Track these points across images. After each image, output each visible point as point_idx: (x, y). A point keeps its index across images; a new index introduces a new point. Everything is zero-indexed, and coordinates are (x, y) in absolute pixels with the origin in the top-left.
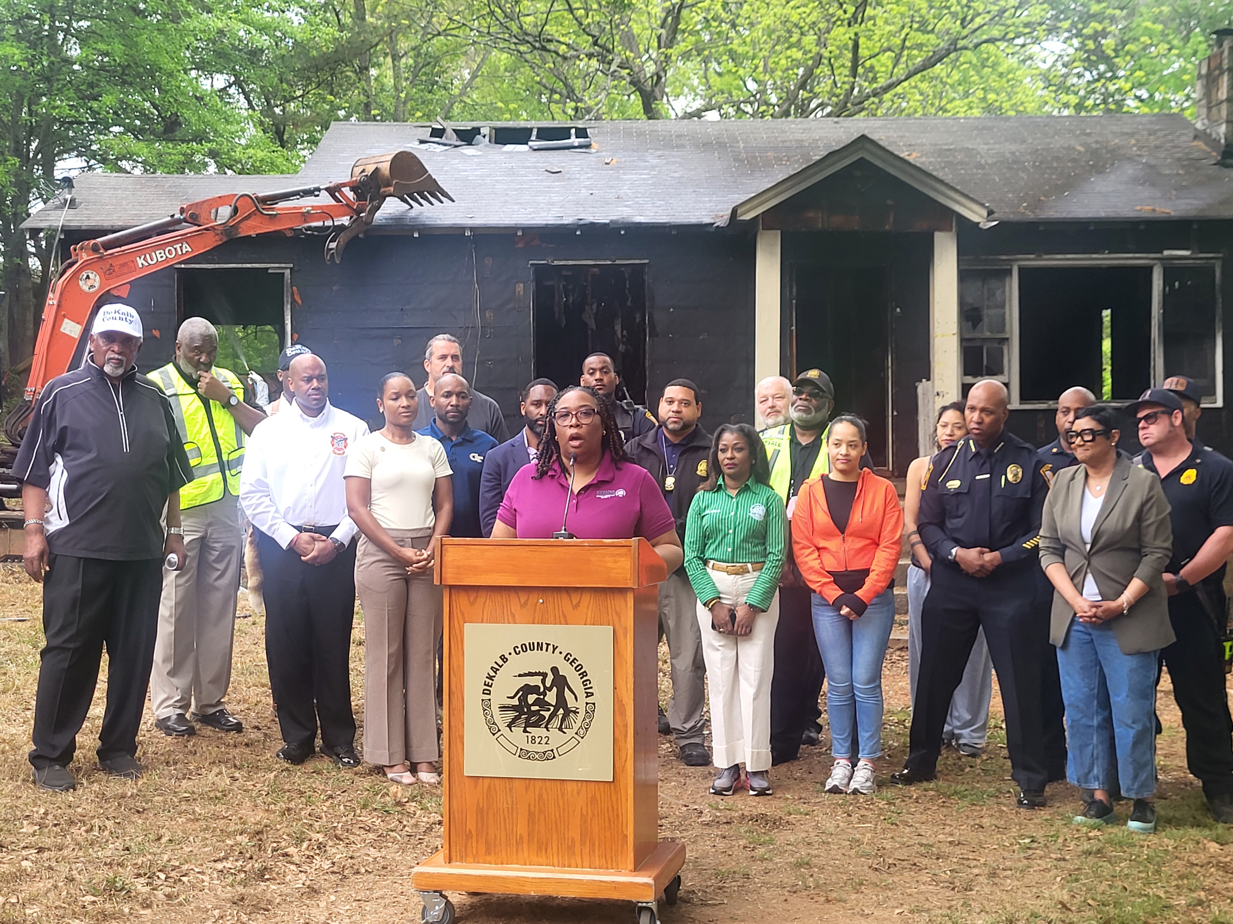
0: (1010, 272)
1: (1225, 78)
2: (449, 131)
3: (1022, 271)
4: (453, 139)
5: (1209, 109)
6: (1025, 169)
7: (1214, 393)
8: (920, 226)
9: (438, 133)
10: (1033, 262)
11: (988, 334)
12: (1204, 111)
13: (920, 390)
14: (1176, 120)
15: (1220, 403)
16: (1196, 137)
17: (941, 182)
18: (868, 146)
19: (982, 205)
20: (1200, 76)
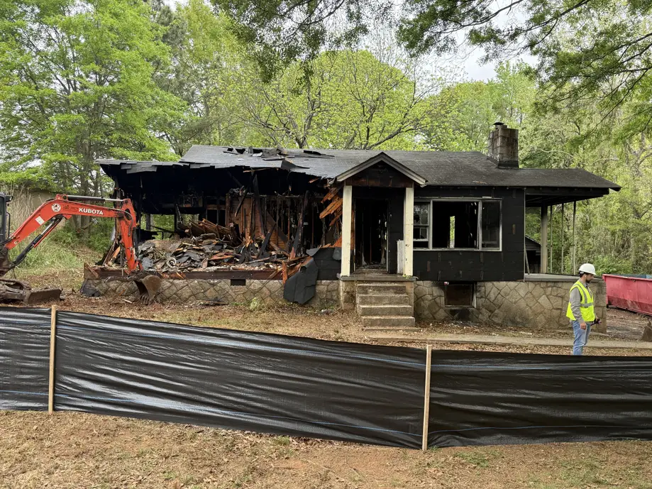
0: (429, 203)
1: (500, 139)
2: (234, 149)
3: (434, 202)
4: (236, 152)
5: (493, 149)
6: (432, 168)
7: (499, 246)
8: (402, 185)
9: (230, 150)
10: (437, 199)
11: (421, 224)
12: (491, 150)
13: (398, 244)
14: (479, 154)
15: (501, 250)
16: (488, 159)
17: (409, 170)
18: (384, 156)
19: (424, 179)
20: (489, 138)
